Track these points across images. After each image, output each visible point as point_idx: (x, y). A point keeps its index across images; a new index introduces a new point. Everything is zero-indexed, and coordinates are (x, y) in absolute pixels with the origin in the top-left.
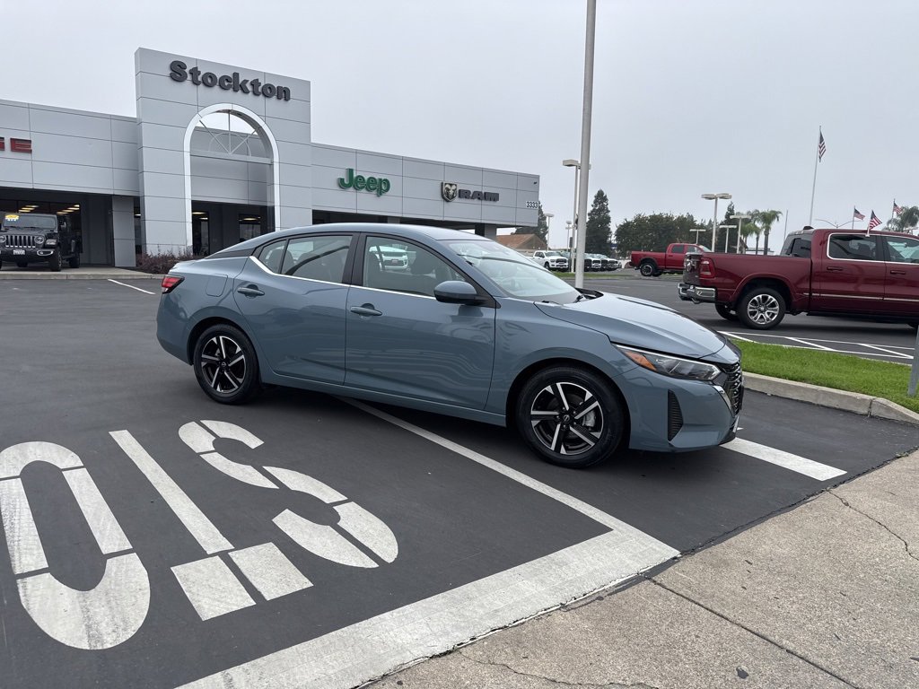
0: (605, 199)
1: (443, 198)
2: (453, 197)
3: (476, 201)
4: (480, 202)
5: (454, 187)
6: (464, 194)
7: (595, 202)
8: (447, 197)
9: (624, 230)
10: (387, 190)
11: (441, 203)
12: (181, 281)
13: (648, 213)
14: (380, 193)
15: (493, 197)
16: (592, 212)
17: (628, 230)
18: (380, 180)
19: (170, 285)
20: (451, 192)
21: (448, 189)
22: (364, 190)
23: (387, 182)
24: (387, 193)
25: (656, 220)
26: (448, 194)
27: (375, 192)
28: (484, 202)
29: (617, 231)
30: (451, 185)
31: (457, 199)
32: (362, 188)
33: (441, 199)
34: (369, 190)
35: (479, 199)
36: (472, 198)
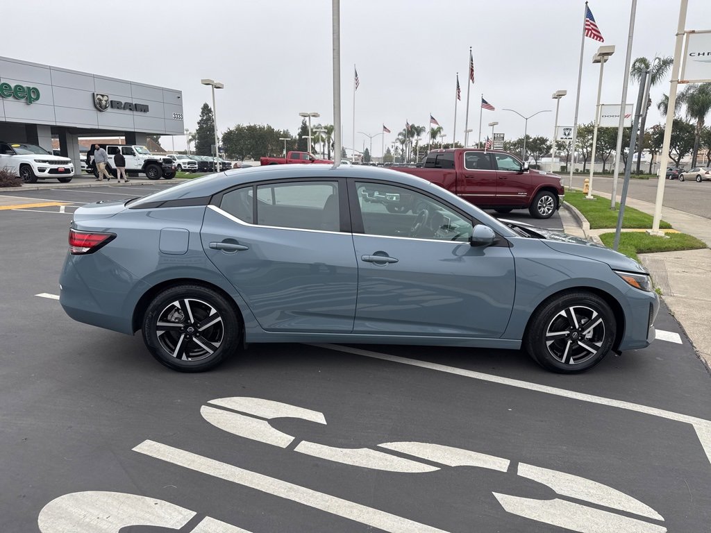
0: (210, 111)
1: (95, 106)
2: (106, 107)
3: (128, 111)
4: (131, 112)
5: (105, 98)
6: (115, 105)
7: (202, 113)
8: (99, 107)
9: (228, 137)
10: (38, 98)
11: (94, 113)
12: (112, 237)
13: (245, 124)
14: (29, 101)
15: (144, 109)
16: (201, 121)
17: (232, 137)
18: (28, 88)
19: (94, 244)
20: (104, 102)
21: (100, 100)
22: (11, 98)
23: (36, 91)
24: (37, 102)
25: (252, 129)
26: (100, 104)
27: (23, 100)
28: (135, 113)
29: (223, 138)
30: (103, 96)
31: (109, 109)
32: (10, 96)
33: (94, 109)
34: (17, 97)
35: (131, 109)
36: (124, 108)
